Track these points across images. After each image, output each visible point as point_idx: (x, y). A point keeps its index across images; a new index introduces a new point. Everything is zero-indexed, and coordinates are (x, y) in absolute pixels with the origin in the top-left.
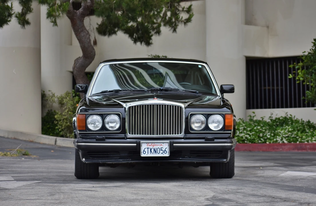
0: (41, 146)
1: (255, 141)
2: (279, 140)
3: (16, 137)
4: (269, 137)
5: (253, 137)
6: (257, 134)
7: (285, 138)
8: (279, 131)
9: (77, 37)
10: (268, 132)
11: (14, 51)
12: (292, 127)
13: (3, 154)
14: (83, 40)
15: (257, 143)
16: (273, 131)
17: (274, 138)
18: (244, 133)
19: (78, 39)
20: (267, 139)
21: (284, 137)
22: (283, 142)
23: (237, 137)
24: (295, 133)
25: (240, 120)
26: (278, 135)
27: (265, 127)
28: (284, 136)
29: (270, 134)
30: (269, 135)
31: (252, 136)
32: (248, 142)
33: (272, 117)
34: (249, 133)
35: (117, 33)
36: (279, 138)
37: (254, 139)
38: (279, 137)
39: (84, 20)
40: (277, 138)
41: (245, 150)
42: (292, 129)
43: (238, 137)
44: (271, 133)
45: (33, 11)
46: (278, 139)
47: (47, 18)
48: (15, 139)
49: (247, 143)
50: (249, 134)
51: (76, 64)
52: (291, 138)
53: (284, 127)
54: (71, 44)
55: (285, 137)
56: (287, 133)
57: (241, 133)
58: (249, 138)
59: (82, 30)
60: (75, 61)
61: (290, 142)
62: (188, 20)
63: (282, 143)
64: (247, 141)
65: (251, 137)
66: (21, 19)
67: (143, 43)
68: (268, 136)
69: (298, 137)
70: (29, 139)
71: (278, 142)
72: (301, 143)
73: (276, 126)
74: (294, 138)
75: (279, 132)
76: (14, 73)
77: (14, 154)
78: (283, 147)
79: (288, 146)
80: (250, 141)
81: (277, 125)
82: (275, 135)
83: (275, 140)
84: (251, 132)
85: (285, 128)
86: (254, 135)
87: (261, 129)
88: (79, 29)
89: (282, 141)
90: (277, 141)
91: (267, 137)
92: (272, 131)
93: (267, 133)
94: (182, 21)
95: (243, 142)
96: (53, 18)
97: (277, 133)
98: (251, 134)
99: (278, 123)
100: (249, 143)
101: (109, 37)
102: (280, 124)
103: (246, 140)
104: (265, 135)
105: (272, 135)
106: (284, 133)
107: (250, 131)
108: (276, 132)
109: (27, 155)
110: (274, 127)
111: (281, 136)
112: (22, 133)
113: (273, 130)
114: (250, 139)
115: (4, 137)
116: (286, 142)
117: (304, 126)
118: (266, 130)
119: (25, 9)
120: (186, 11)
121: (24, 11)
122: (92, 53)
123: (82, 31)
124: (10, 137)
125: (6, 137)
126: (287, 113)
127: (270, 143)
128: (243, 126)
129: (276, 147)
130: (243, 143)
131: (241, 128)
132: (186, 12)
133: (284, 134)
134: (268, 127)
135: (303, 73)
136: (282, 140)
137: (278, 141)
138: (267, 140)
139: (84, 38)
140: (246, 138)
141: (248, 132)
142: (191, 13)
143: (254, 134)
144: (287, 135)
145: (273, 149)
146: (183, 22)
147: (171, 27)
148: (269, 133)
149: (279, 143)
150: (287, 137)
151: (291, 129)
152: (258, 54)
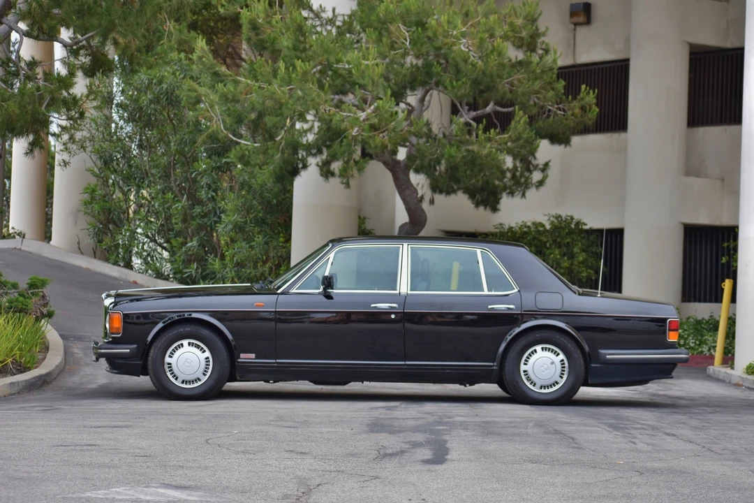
4: (692, 345)
9: (400, 196)
14: (408, 200)
16: (699, 338)
19: (402, 198)
20: (689, 348)
29: (694, 341)
30: (693, 343)
38: (706, 346)
44: (696, 340)
46: (704, 349)
51: (400, 232)
59: (406, 186)
60: (400, 228)
62: (541, 183)
67: (488, 208)
71: (704, 353)
82: (702, 343)
83: (700, 350)
87: (683, 334)
88: (403, 184)
90: (702, 352)
92: (697, 337)
105: (698, 342)
111: (709, 345)
118: (689, 335)
122: (422, 219)
132: (540, 171)
139: (410, 197)
142: (547, 173)
146: (534, 185)
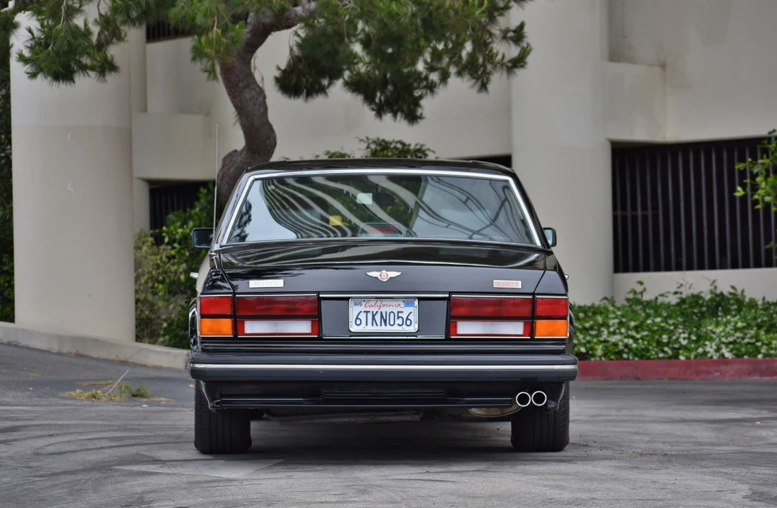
0: (153, 374)
1: (648, 354)
2: (712, 350)
3: (81, 351)
4: (684, 342)
5: (642, 345)
6: (653, 338)
7: (727, 347)
8: (709, 328)
9: (233, 102)
10: (681, 331)
11: (69, 136)
12: (744, 319)
13: (86, 394)
14: (249, 108)
15: (654, 359)
16: (695, 329)
17: (698, 347)
18: (621, 333)
20: (679, 349)
21: (724, 343)
22: (723, 355)
23: (603, 344)
24: (752, 332)
25: (605, 301)
26: (708, 338)
27: (674, 319)
28: (724, 340)
29: (686, 335)
30: (684, 339)
31: (640, 341)
32: (631, 358)
33: (681, 293)
34: (633, 333)
35: (327, 91)
36: (711, 347)
37: (647, 350)
38: (711, 343)
39: (251, 58)
40: (706, 345)
41: (625, 377)
42: (744, 324)
43: (606, 344)
44: (690, 334)
45: (126, 39)
46: (708, 349)
47: (194, 59)
48: (79, 356)
49: (628, 359)
50: (632, 337)
51: (226, 168)
52: (741, 347)
53: (720, 319)
54: (145, 110)
55: (727, 344)
56: (732, 332)
57: (614, 333)
58: (634, 346)
59: (245, 83)
60: (225, 160)
61: (739, 356)
62: (519, 62)
63: (719, 357)
64: (628, 353)
65: (638, 344)
66: (98, 59)
67: (399, 115)
68: (681, 340)
69: (759, 344)
70: (117, 357)
71: (709, 355)
72: (768, 358)
73: (699, 315)
74: (749, 346)
75: (711, 331)
76: (70, 192)
77: (112, 395)
78: (723, 368)
79: (736, 367)
80: (636, 355)
81: (702, 313)
82: (701, 339)
83: (700, 350)
84: (638, 332)
85: (725, 320)
86: (647, 338)
87: (663, 325)
88: (239, 81)
89: (718, 354)
90: (705, 353)
91: (680, 342)
92: (692, 330)
93: (680, 333)
94: (502, 65)
95: (618, 356)
96: (208, 61)
97: (706, 333)
98: (638, 336)
99: (704, 309)
100: (633, 359)
101: (306, 100)
102: (708, 310)
103: (626, 350)
104: (674, 338)
105: (694, 338)
106: (723, 334)
107: (636, 328)
108: (701, 331)
109: (142, 396)
110: (694, 317)
111: (717, 341)
112: (96, 342)
113: (695, 327)
114: (637, 349)
115: (48, 352)
116: (728, 355)
117: (772, 314)
118: (676, 326)
119: (106, 33)
120: (511, 38)
121: (102, 37)
122: (268, 141)
123: (248, 86)
124: (65, 350)
125: (54, 351)
126: (714, 282)
127: (688, 358)
128: (616, 317)
129: (703, 368)
130: (617, 359)
131: (611, 322)
132: (511, 42)
133: (723, 337)
134: (682, 318)
135: (770, 184)
136: (718, 350)
137: (709, 352)
138: (681, 352)
139: (251, 104)
140: (626, 346)
141: (630, 333)
142: (525, 46)
143: (647, 336)
144: (731, 339)
145: (698, 373)
146: (505, 67)
147: (474, 78)
148: (684, 333)
149: (711, 357)
150: (730, 343)
151: (742, 322)
152: (640, 133)
